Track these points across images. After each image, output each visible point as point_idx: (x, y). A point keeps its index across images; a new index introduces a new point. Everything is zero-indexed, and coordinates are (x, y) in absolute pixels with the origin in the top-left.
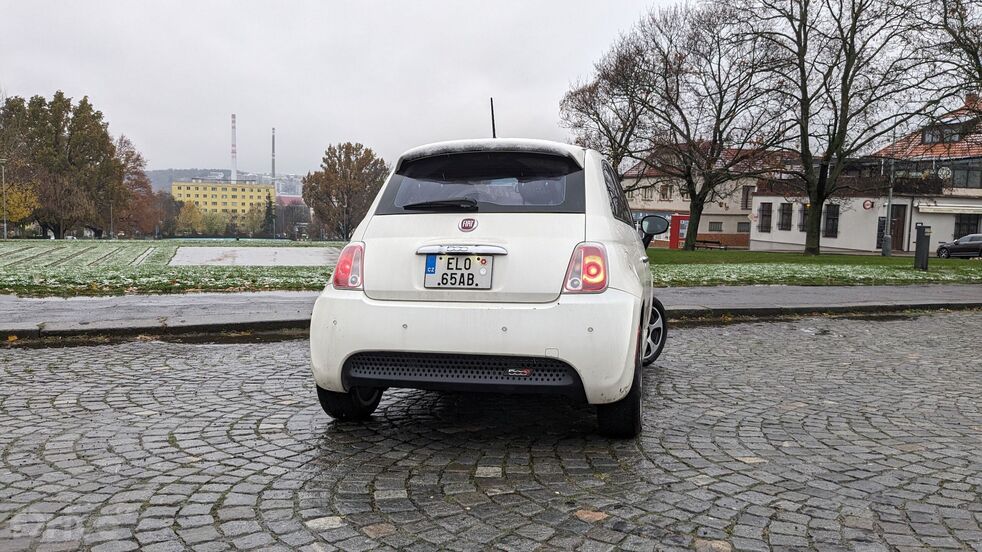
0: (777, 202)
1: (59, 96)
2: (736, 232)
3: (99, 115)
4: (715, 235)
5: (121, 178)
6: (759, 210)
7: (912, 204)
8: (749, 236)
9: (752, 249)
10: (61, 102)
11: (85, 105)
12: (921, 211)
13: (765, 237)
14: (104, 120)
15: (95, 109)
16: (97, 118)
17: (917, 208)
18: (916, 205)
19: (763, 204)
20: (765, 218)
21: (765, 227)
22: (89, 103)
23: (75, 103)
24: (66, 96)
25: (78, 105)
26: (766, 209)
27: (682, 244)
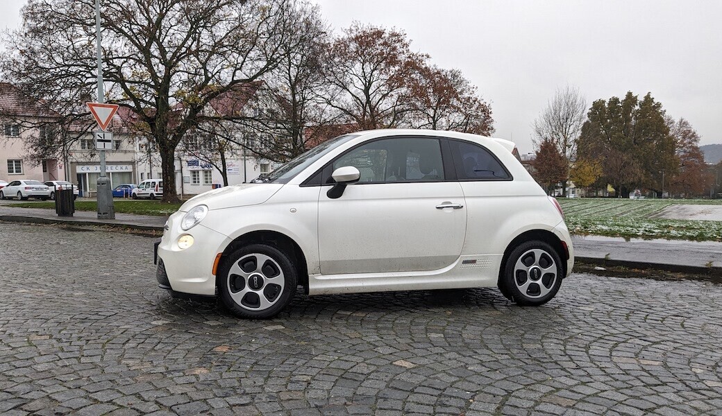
1: (630, 94)
3: (659, 105)
5: (673, 152)
10: (631, 99)
11: (648, 99)
14: (663, 109)
15: (656, 101)
16: (657, 107)
22: (651, 97)
23: (641, 99)
24: (634, 95)
25: (643, 99)
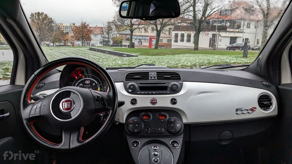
0: (180, 33)
2: (167, 42)
4: (161, 43)
6: (174, 36)
7: (219, 34)
8: (171, 43)
9: (172, 48)
12: (221, 36)
13: (176, 44)
17: (220, 35)
18: (220, 34)
19: (176, 34)
20: (176, 38)
21: (176, 41)
26: (176, 35)
27: (153, 47)
